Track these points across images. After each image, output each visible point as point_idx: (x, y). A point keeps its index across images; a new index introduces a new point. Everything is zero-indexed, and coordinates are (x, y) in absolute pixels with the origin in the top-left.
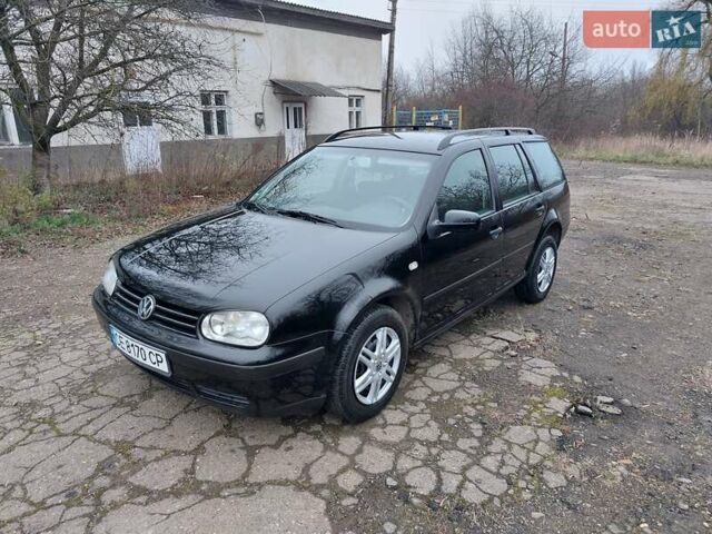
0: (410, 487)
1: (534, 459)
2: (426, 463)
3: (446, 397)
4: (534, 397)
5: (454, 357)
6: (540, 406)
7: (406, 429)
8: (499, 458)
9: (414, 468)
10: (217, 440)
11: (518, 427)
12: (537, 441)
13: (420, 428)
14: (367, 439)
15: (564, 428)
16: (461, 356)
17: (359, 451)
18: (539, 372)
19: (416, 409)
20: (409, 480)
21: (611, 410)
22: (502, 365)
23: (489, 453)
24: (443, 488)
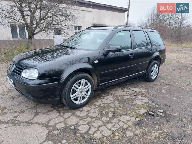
0: (78, 130)
1: (125, 126)
2: (88, 124)
3: (106, 105)
4: (136, 108)
5: (116, 94)
6: (136, 110)
7: (88, 112)
8: (113, 124)
9: (83, 124)
10: (30, 109)
11: (125, 116)
12: (129, 121)
13: (92, 113)
14: (73, 114)
15: (142, 118)
16: (118, 94)
17: (69, 117)
18: (141, 101)
19: (95, 107)
20: (79, 128)
21: (161, 114)
22: (130, 98)
23: (111, 123)
24: (89, 131)
